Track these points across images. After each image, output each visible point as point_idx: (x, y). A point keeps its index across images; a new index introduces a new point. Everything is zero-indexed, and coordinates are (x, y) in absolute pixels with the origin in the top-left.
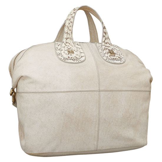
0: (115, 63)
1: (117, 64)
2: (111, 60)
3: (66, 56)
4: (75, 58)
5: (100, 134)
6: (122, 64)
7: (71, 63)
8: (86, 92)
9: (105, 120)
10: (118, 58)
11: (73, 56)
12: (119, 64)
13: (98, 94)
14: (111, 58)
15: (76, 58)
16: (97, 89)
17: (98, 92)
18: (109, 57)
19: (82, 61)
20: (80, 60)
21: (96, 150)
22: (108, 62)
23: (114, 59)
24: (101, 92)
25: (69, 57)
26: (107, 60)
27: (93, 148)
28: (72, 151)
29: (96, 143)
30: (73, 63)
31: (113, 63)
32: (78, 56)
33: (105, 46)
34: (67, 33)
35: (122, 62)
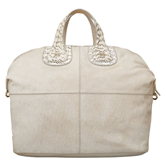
0: (102, 65)
1: (104, 66)
2: (98, 62)
3: (50, 59)
4: (59, 61)
5: (82, 137)
6: (110, 65)
7: (54, 65)
8: (65, 94)
9: (86, 123)
10: (107, 59)
11: (58, 58)
12: (107, 66)
13: (78, 96)
14: (99, 60)
15: (61, 60)
16: (77, 91)
17: (78, 95)
18: (97, 59)
19: (66, 63)
20: (64, 62)
21: (79, 154)
22: (95, 64)
23: (102, 60)
24: (81, 94)
25: (53, 60)
26: (93, 62)
27: (75, 151)
28: (54, 152)
29: (78, 146)
30: (56, 66)
31: (100, 65)
32: (63, 58)
33: (98, 48)
34: (58, 37)
35: (112, 64)
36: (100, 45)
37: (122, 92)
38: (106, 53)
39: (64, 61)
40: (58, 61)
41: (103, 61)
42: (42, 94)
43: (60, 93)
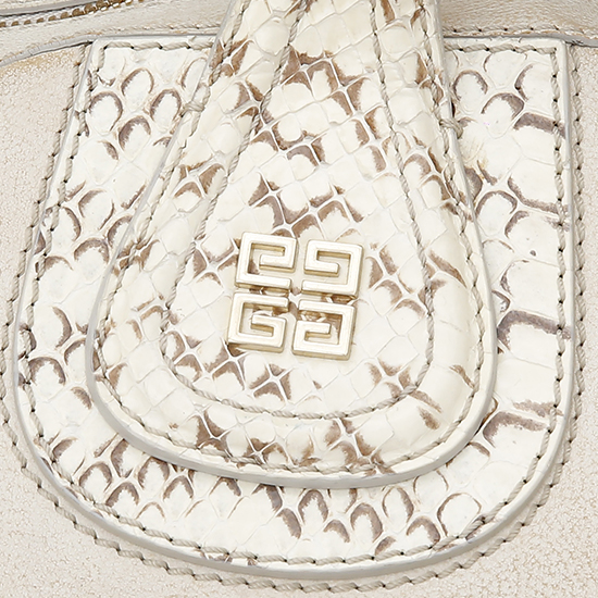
25: (210, 435)
32: (410, 406)
40: (308, 460)
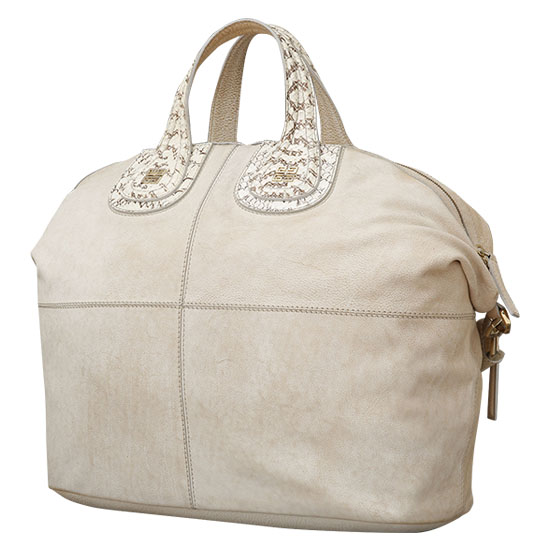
0: (269, 212)
1: (273, 213)
2: (261, 199)
3: (129, 192)
4: (149, 197)
5: (193, 451)
9: (201, 405)
10: (293, 189)
11: (149, 189)
13: (178, 315)
14: (263, 194)
15: (153, 195)
16: (175, 299)
17: (178, 310)
18: (258, 191)
20: (162, 201)
21: (191, 508)
24: (186, 309)
25: (133, 195)
26: (244, 202)
29: (185, 482)
31: (260, 212)
32: (163, 189)
33: (285, 151)
34: (175, 118)
35: (303, 205)
36: (297, 142)
37: (314, 304)
38: (302, 170)
39: (162, 199)
40: (146, 197)
41: (275, 196)
42: (82, 305)
43: (126, 305)
